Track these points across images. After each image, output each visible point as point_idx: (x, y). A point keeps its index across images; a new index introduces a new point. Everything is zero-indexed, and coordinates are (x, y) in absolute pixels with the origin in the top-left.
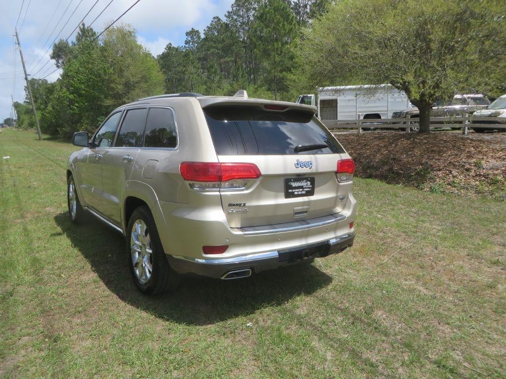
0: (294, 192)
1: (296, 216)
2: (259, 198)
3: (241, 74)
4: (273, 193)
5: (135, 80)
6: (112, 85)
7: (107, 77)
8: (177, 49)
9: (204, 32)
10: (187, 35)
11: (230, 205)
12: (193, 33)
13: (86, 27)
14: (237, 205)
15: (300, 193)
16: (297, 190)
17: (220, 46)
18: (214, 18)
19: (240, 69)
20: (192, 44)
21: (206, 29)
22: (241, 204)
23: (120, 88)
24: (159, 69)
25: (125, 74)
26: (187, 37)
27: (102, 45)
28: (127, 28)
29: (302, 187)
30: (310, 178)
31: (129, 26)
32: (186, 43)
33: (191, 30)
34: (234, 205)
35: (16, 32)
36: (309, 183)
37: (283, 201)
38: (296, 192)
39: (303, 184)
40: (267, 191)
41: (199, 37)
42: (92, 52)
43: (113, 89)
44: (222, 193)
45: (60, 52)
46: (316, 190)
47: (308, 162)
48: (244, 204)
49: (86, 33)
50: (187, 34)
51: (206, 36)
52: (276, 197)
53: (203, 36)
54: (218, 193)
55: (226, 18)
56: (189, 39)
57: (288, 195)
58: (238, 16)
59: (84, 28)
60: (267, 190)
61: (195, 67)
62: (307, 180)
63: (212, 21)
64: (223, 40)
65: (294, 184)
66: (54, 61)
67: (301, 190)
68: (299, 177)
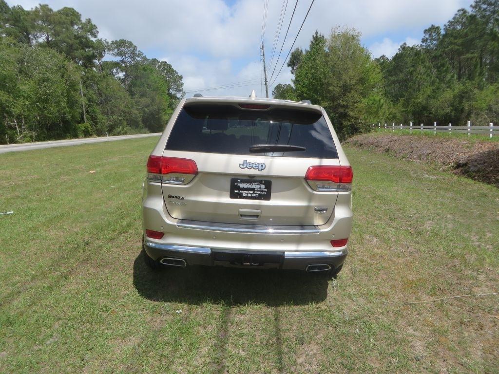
0: (242, 193)
1: (243, 218)
2: (198, 193)
3: (479, 71)
4: (216, 191)
5: (353, 82)
6: (330, 88)
7: (326, 81)
8: (412, 49)
9: (444, 27)
10: (425, 33)
11: (170, 196)
12: (433, 30)
13: (318, 35)
14: (176, 197)
15: (249, 195)
16: (245, 192)
17: (460, 41)
18: (459, 11)
19: (479, 66)
20: (430, 42)
21: (447, 24)
22: (180, 197)
23: (336, 91)
24: (380, 71)
25: (344, 77)
26: (424, 35)
27: (327, 50)
28: (352, 33)
29: (253, 190)
30: (265, 181)
31: (354, 30)
32: (423, 42)
33: (430, 26)
34: (173, 197)
35: (263, 46)
36: (263, 186)
37: (227, 200)
38: (245, 194)
39: (255, 186)
40: (209, 189)
41: (439, 34)
42: (317, 58)
43: (330, 92)
44: (163, 185)
45: (295, 60)
46: (272, 195)
47: (259, 164)
48: (183, 198)
49: (317, 41)
50: (425, 31)
51: (446, 32)
52: (220, 195)
53: (443, 32)
54: (160, 184)
55: (471, 9)
56: (427, 36)
57: (233, 195)
58: (488, 5)
59: (317, 37)
60: (209, 187)
61: (425, 66)
62: (260, 182)
63: (456, 15)
64: (466, 35)
65: (241, 185)
66: (290, 68)
67: (252, 192)
68: (251, 179)
